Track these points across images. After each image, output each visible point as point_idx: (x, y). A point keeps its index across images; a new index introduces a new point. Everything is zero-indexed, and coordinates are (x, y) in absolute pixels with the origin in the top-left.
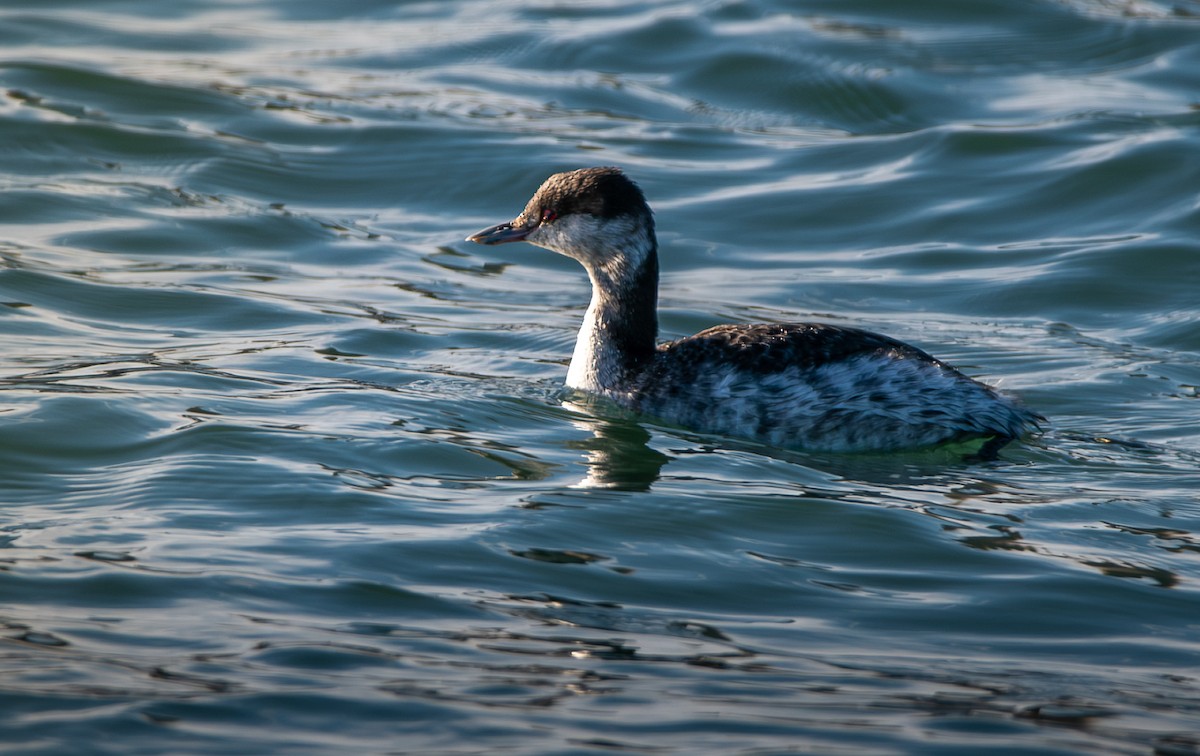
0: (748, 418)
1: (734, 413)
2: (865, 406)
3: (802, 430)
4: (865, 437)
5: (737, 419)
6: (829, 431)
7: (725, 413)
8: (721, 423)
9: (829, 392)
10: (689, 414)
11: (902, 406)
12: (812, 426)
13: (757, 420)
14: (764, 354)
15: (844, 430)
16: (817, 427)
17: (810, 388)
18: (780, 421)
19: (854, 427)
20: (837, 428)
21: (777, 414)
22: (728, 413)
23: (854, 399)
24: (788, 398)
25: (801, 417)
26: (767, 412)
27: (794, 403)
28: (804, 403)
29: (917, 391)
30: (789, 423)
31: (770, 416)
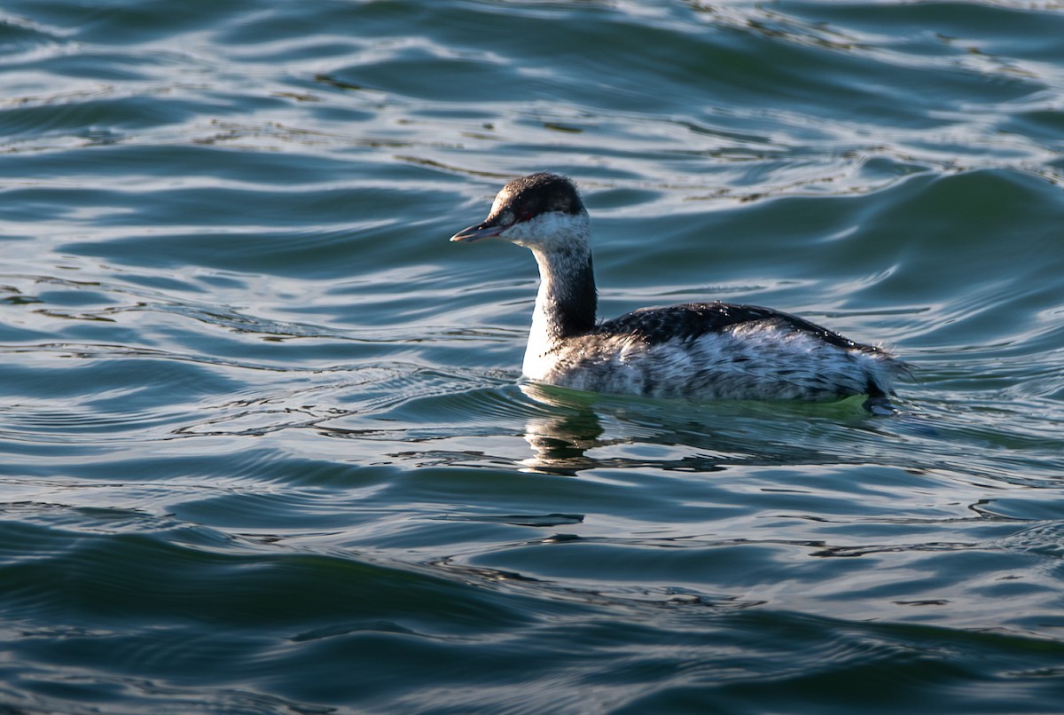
0: (637, 381)
1: (626, 377)
2: (730, 368)
3: (677, 388)
4: (729, 392)
5: (628, 382)
6: (700, 388)
7: (620, 377)
8: (616, 385)
9: (700, 357)
10: (592, 380)
11: (760, 367)
12: (685, 384)
13: (643, 382)
14: (658, 328)
15: (711, 386)
16: (689, 385)
17: (686, 354)
18: (660, 382)
19: (719, 384)
20: (705, 385)
21: (658, 376)
22: (622, 377)
23: (720, 362)
24: (667, 364)
25: (677, 377)
26: (650, 375)
27: (671, 368)
28: (679, 366)
29: (775, 355)
30: (667, 382)
31: (653, 378)
